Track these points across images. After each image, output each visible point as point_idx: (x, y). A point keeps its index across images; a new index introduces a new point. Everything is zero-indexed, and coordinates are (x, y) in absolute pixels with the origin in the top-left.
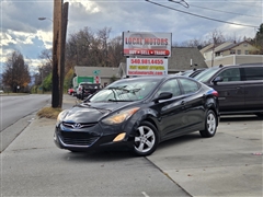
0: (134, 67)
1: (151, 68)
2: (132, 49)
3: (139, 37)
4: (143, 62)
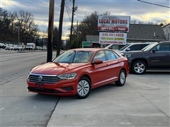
0: (104, 38)
2: (104, 27)
3: (108, 18)
4: (110, 35)
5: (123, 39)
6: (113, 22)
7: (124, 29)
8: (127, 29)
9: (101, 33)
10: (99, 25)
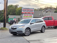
0: (25, 17)
1: (29, 17)
2: (24, 12)
3: (26, 9)
7: (32, 13)
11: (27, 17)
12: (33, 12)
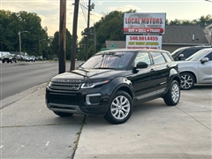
0: (133, 43)
1: (147, 44)
2: (131, 28)
3: (137, 17)
4: (140, 39)
5: (157, 44)
6: (143, 22)
7: (159, 31)
8: (162, 31)
9: (128, 37)
10: (126, 26)
11: (140, 44)
12: (163, 26)
